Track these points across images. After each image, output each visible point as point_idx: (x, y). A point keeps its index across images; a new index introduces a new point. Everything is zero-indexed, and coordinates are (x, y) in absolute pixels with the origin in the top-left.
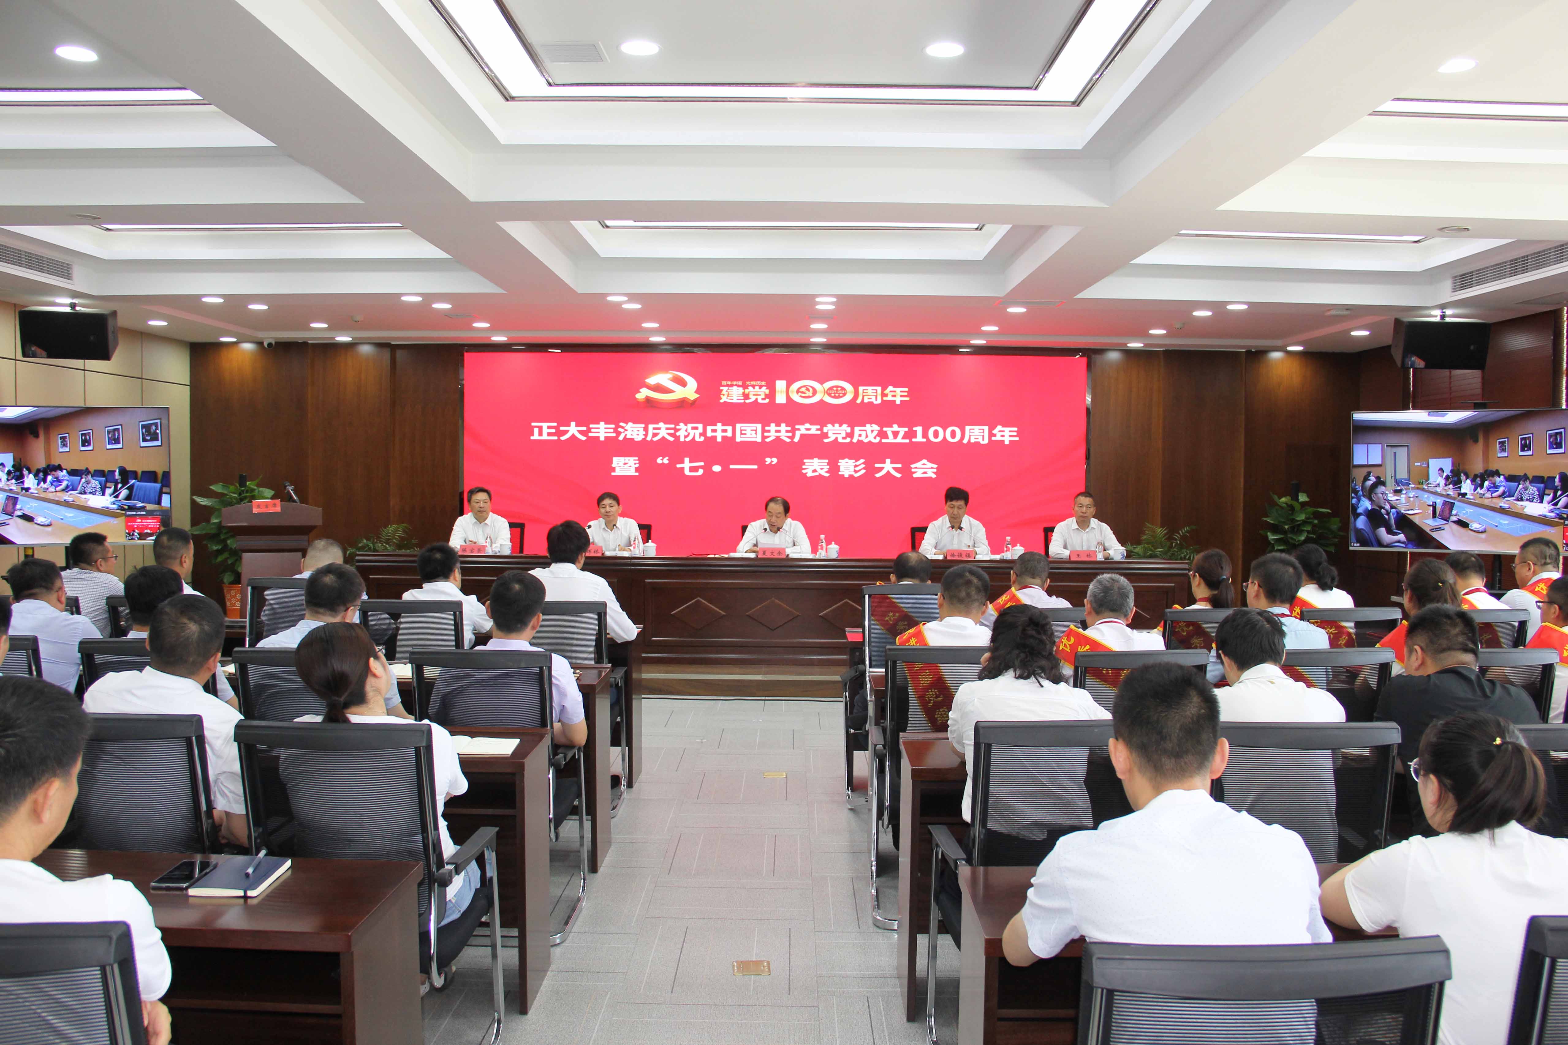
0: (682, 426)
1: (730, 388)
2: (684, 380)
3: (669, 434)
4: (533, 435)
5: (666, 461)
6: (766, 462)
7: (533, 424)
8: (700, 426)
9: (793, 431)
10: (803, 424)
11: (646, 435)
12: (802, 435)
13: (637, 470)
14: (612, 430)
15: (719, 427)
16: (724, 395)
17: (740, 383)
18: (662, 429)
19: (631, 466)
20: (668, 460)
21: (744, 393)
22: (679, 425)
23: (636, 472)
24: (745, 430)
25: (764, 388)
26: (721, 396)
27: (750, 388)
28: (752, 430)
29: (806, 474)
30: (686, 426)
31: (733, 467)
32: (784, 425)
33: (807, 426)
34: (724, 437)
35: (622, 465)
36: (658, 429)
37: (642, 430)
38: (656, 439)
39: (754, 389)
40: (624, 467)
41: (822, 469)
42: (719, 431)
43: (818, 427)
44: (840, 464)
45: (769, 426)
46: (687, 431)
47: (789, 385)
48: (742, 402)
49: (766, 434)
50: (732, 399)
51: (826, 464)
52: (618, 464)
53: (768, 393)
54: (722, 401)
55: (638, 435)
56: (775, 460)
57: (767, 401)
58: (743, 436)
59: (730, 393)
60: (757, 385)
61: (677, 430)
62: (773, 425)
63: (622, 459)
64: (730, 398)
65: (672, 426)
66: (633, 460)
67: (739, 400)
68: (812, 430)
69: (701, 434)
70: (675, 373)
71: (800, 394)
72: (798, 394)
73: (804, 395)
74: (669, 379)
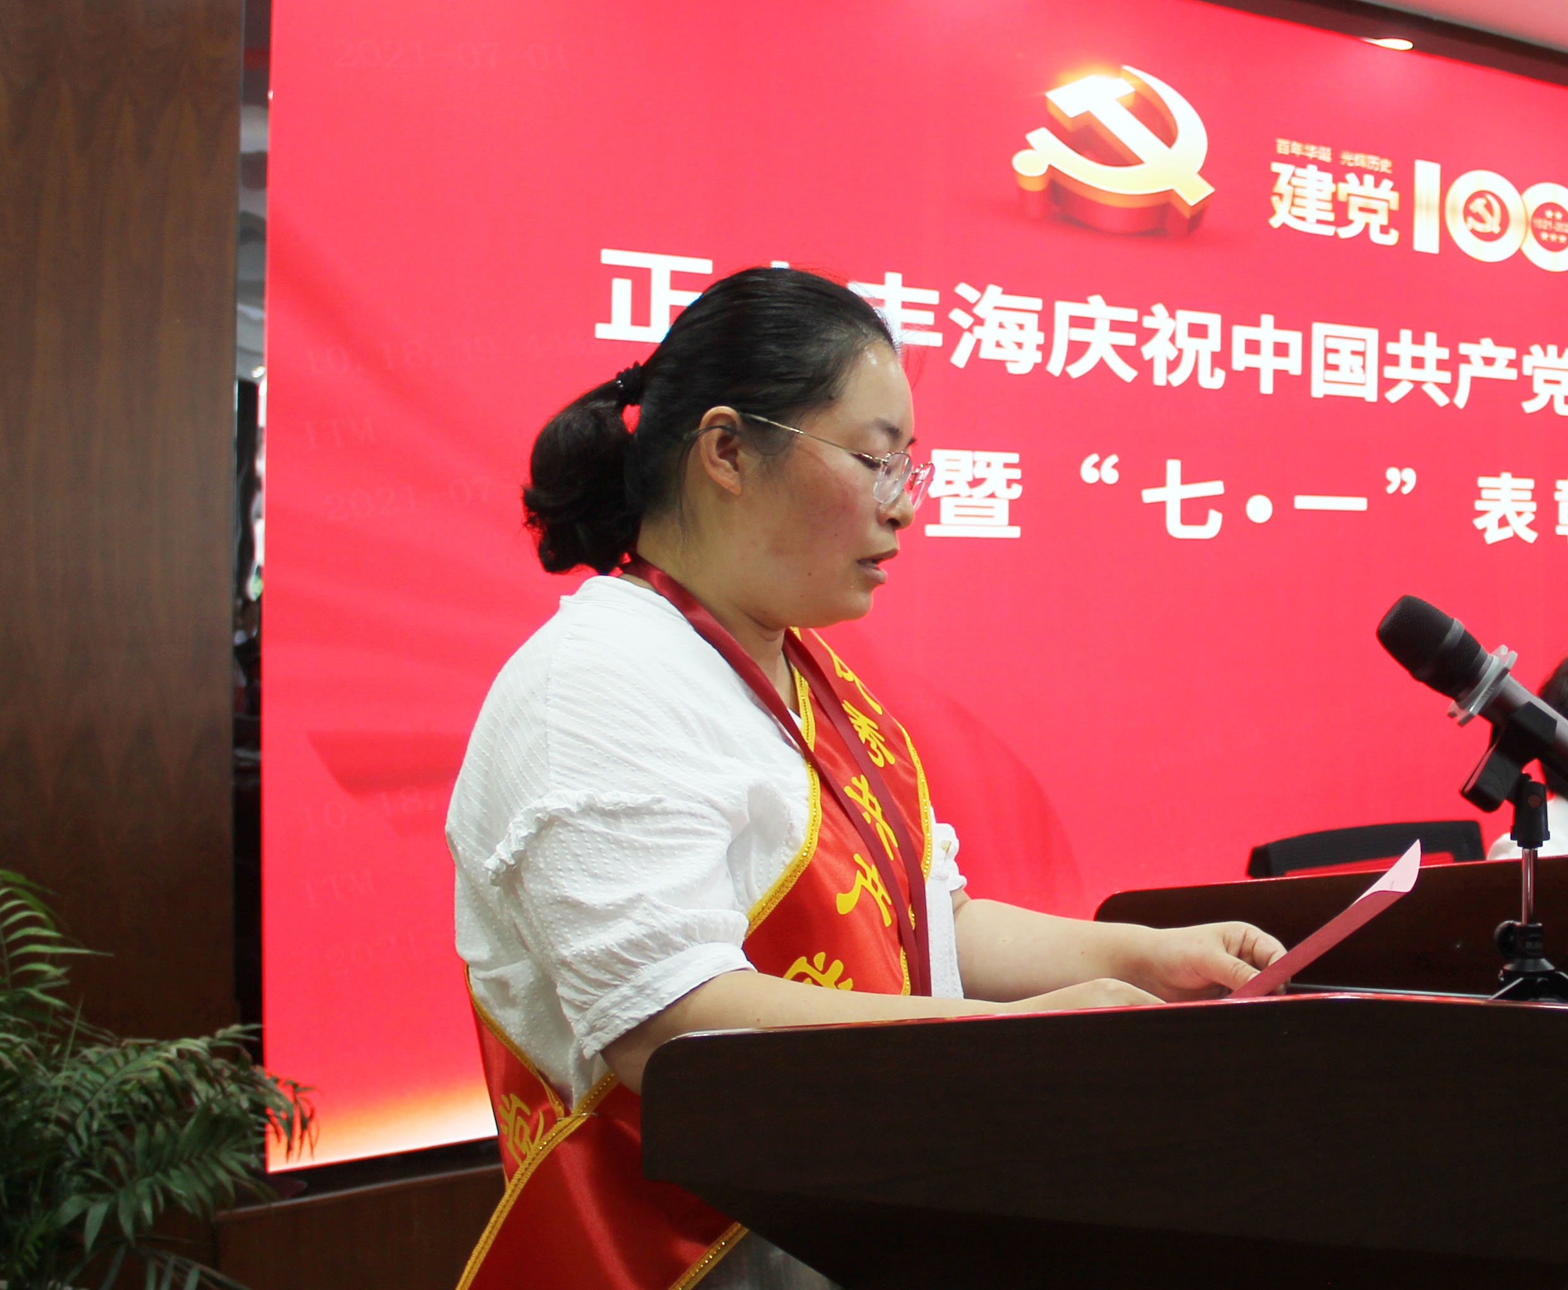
0: (1158, 318)
1: (1300, 171)
2: (1169, 112)
3: (1120, 350)
4: (607, 319)
5: (1110, 476)
6: (1388, 483)
7: (610, 257)
8: (1213, 321)
9: (1452, 364)
10: (1476, 341)
11: (1046, 349)
12: (1477, 383)
13: (1017, 511)
14: (928, 318)
15: (1267, 331)
16: (1281, 196)
17: (1325, 155)
18: (1098, 324)
19: (992, 496)
20: (1115, 466)
21: (1335, 195)
22: (1151, 314)
23: (1012, 522)
24: (1336, 351)
25: (1387, 184)
26: (1275, 199)
27: (1351, 177)
28: (1354, 353)
29: (1484, 530)
30: (1172, 315)
31: (1303, 502)
32: (1431, 337)
33: (1487, 346)
34: (1280, 376)
35: (965, 490)
36: (1087, 323)
37: (1032, 321)
38: (1077, 370)
39: (1361, 183)
40: (970, 496)
41: (1519, 514)
42: (1267, 348)
43: (1511, 353)
44: (1557, 496)
45: (1396, 339)
46: (1172, 339)
47: (1446, 183)
48: (1329, 231)
49: (1390, 372)
50: (1303, 219)
51: (1529, 495)
52: (949, 482)
53: (1395, 206)
54: (1275, 222)
55: (1020, 345)
56: (1410, 476)
57: (1392, 238)
58: (1331, 375)
59: (1298, 192)
60: (1369, 168)
61: (1145, 335)
62: (1406, 335)
63: (965, 456)
64: (1296, 211)
65: (1129, 315)
66: (1002, 465)
67: (1319, 222)
68: (1497, 363)
69: (1214, 355)
70: (1140, 80)
71: (1470, 219)
72: (1466, 220)
73: (1479, 227)
74: (1121, 101)
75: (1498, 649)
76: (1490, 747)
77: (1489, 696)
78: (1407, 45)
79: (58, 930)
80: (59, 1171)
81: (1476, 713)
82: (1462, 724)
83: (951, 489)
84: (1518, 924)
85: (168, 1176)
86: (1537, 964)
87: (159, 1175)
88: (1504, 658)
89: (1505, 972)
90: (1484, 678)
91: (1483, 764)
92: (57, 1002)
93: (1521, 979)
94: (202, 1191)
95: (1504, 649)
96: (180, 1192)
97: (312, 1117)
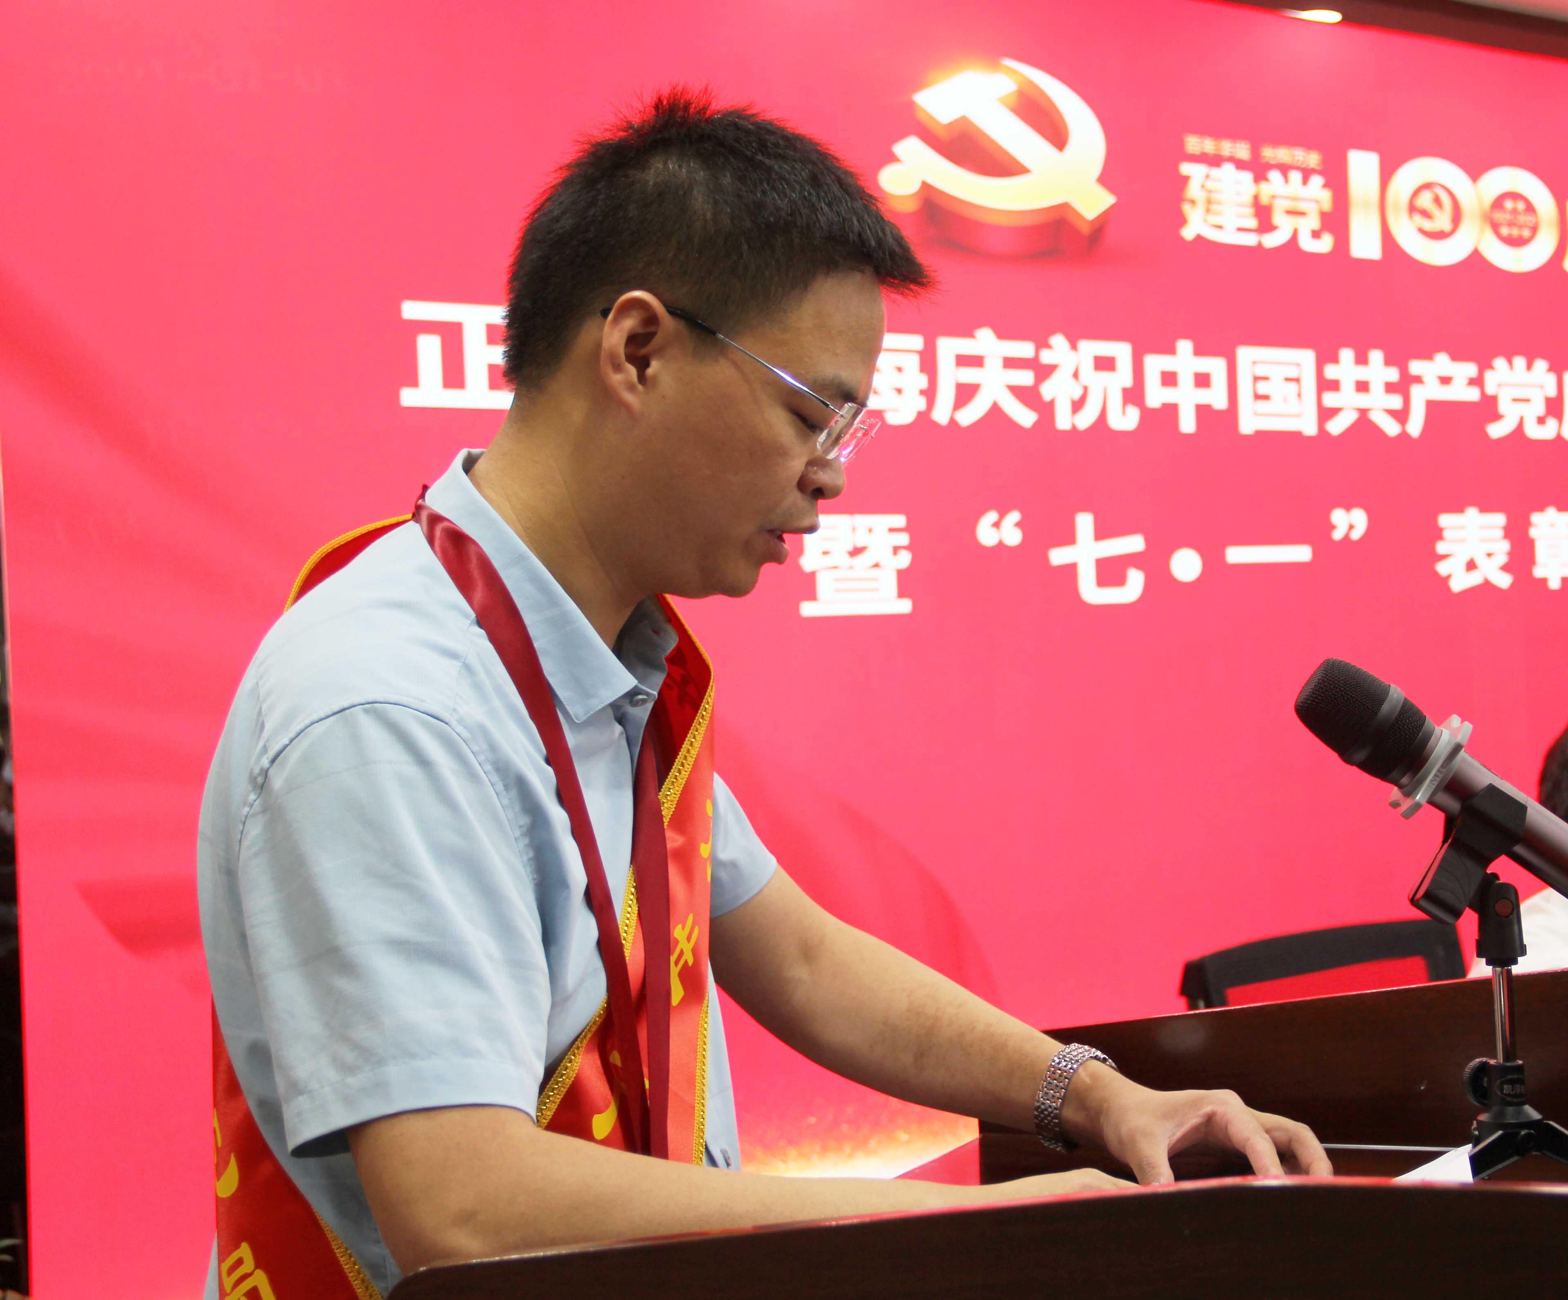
0: (1058, 351)
1: (1214, 172)
2: (1057, 111)
3: (1017, 391)
4: (413, 382)
5: (1012, 536)
6: (1333, 527)
7: (412, 310)
8: (1124, 353)
9: (1402, 386)
10: (1428, 357)
11: (930, 394)
12: (1433, 407)
13: (906, 583)
15: (1185, 359)
16: (1193, 202)
17: (1243, 151)
18: (989, 362)
19: (876, 566)
20: (1018, 525)
21: (1256, 198)
22: (1049, 346)
23: (901, 594)
24: (1266, 379)
25: (1317, 181)
26: (1186, 206)
27: (1274, 175)
28: (1287, 380)
29: (1449, 577)
30: (1074, 347)
31: (1236, 555)
32: (1376, 356)
33: (1442, 363)
34: (1203, 412)
35: (846, 560)
36: (975, 361)
37: (913, 362)
38: (968, 416)
39: (1287, 181)
40: (851, 567)
41: (1490, 555)
42: (1186, 380)
43: (1470, 369)
44: (1533, 533)
45: (1335, 360)
46: (1076, 375)
47: (1387, 174)
48: (1250, 240)
49: (1330, 400)
50: (1221, 228)
51: (1499, 533)
52: (825, 555)
53: (1327, 206)
54: (1188, 233)
55: (899, 391)
56: (1359, 519)
57: (1325, 245)
58: (1261, 405)
59: (1214, 196)
60: (1295, 164)
61: (1043, 372)
62: (1347, 355)
63: (844, 521)
64: (1213, 219)
65: (1024, 349)
66: (886, 530)
67: (1241, 230)
68: (1454, 383)
69: (1125, 391)
70: (1021, 75)
71: (1417, 216)
72: (1411, 218)
73: (1428, 225)
74: (1003, 101)
75: (1448, 721)
76: (1444, 842)
77: (1438, 779)
78: (1333, 17)
81: (1424, 802)
82: (1407, 816)
83: (828, 561)
84: (1492, 1062)
86: (1520, 1113)
88: (1455, 732)
89: (1480, 1123)
90: (1431, 757)
91: (1436, 864)
93: (1500, 1132)
95: (1455, 720)
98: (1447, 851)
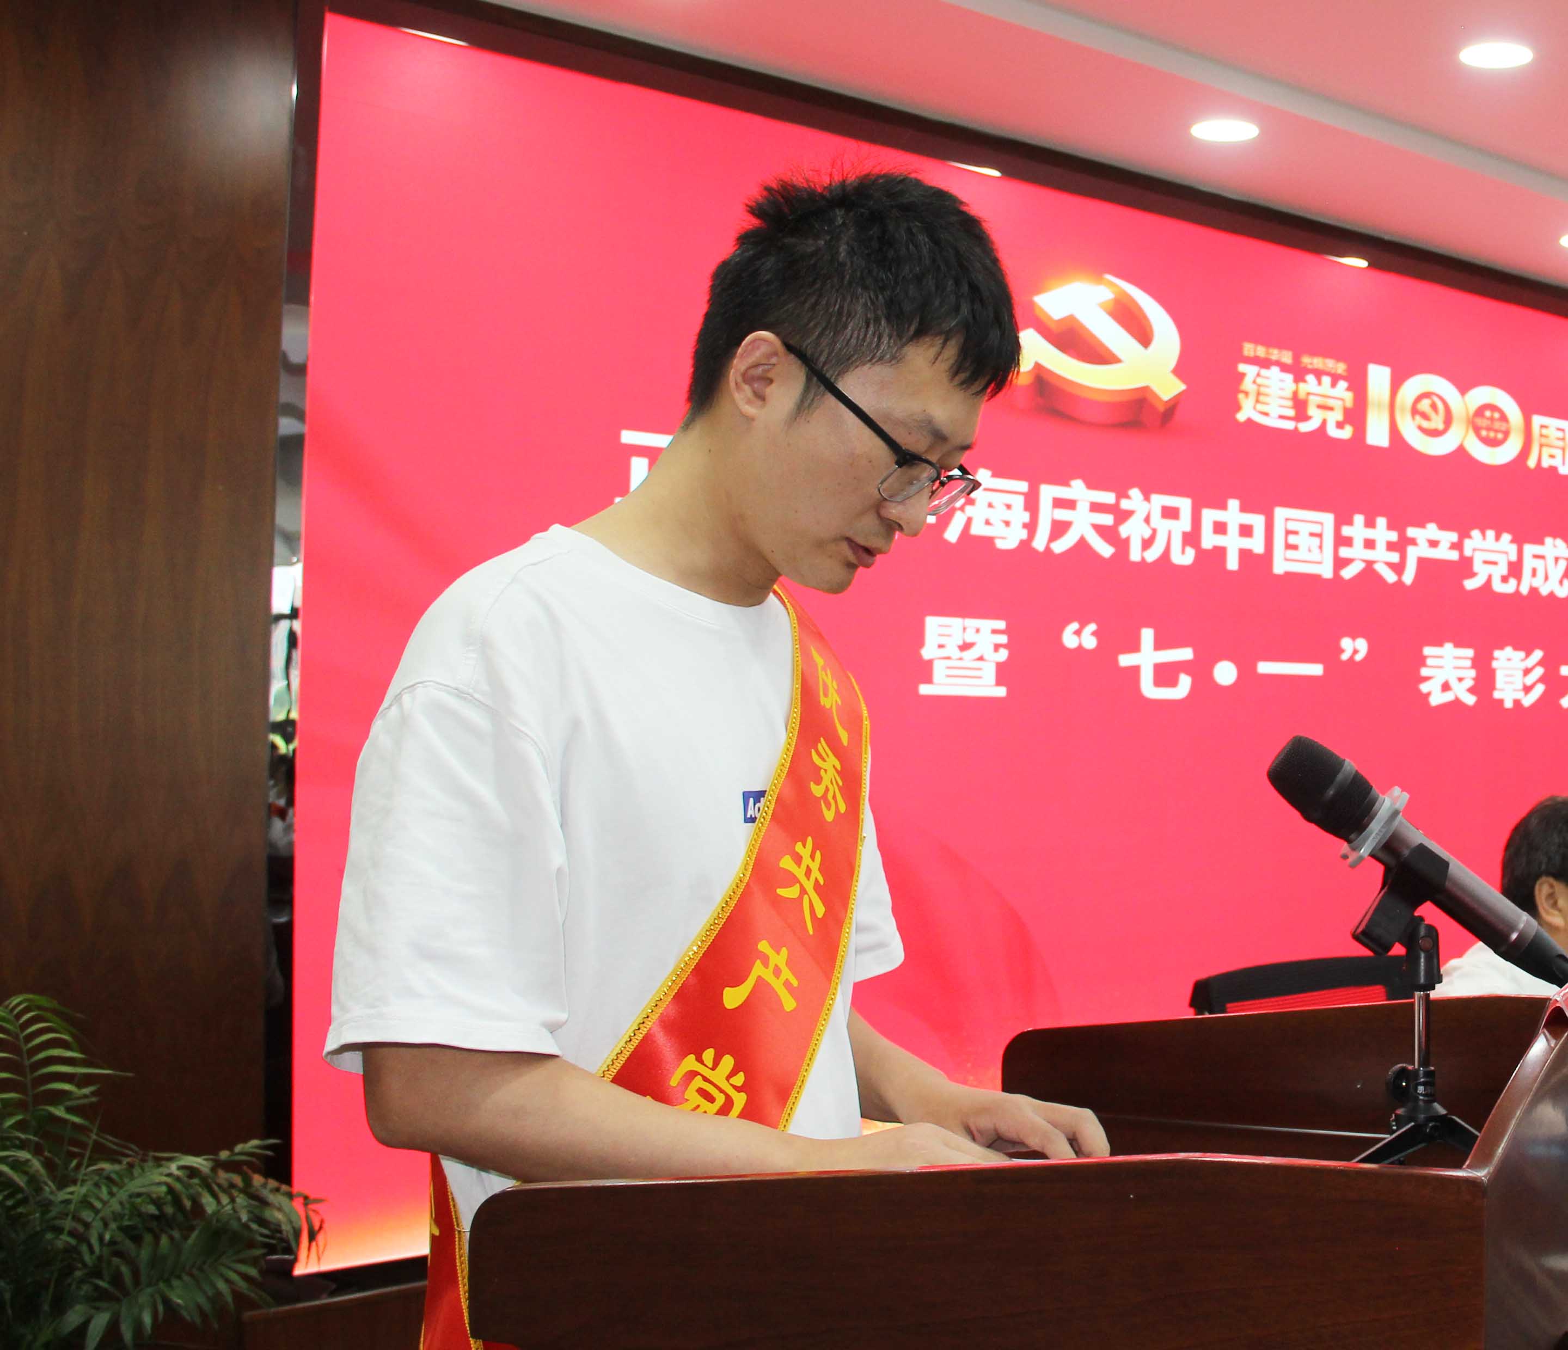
0: (1134, 501)
1: (1264, 372)
2: (1145, 317)
3: (1099, 529)
5: (1090, 642)
6: (1342, 651)
7: (629, 437)
8: (1184, 504)
9: (1400, 546)
10: (1422, 525)
11: (1031, 527)
13: (1003, 673)
15: (1233, 514)
16: (1246, 394)
17: (1287, 357)
18: (1079, 505)
19: (981, 658)
20: (1094, 633)
21: (1295, 394)
22: (1128, 497)
23: (999, 683)
24: (1296, 533)
25: (1343, 385)
26: (1241, 396)
27: (1310, 378)
28: (1312, 535)
29: (1429, 694)
30: (1147, 499)
31: (1265, 668)
32: (1381, 522)
33: (1431, 531)
34: (1245, 554)
35: (956, 653)
36: (1069, 504)
37: (1019, 501)
38: (1060, 547)
39: (1320, 383)
40: (961, 659)
41: (1460, 680)
42: (1233, 529)
43: (1453, 537)
44: (1495, 664)
45: (1350, 523)
46: (1147, 520)
47: (1396, 384)
48: (1289, 425)
49: (1344, 552)
50: (1266, 414)
51: (1468, 663)
52: (941, 646)
53: (1349, 403)
54: (1241, 417)
55: (1007, 523)
56: (1362, 645)
57: (1346, 433)
58: (1291, 554)
59: (1263, 390)
60: (1326, 370)
61: (1123, 516)
62: (1359, 519)
63: (956, 622)
64: (1259, 407)
65: (1108, 498)
66: (990, 631)
67: (1281, 417)
68: (1440, 546)
69: (1185, 535)
70: (1118, 288)
71: (1418, 418)
72: (1413, 418)
73: (1425, 424)
74: (1103, 306)
75: (1390, 791)
76: (1382, 889)
77: (1378, 839)
78: (1363, 263)
79: (82, 1052)
80: (69, 1280)
81: (1366, 855)
82: (1353, 866)
83: (943, 653)
84: (1410, 1067)
85: (170, 1286)
86: (1429, 1109)
87: (162, 1285)
88: (1396, 800)
89: (1397, 1116)
90: (1375, 819)
91: (1374, 907)
92: (76, 1119)
93: (1412, 1124)
94: (201, 1300)
95: (1397, 791)
96: (179, 1301)
97: (321, 1228)
98: (1383, 896)
